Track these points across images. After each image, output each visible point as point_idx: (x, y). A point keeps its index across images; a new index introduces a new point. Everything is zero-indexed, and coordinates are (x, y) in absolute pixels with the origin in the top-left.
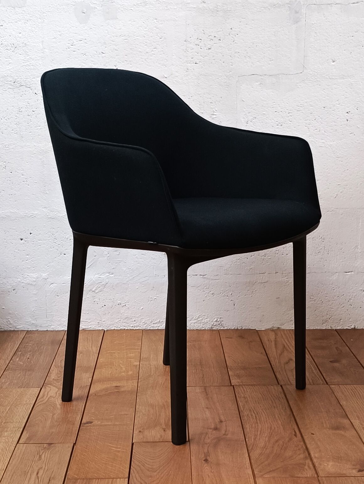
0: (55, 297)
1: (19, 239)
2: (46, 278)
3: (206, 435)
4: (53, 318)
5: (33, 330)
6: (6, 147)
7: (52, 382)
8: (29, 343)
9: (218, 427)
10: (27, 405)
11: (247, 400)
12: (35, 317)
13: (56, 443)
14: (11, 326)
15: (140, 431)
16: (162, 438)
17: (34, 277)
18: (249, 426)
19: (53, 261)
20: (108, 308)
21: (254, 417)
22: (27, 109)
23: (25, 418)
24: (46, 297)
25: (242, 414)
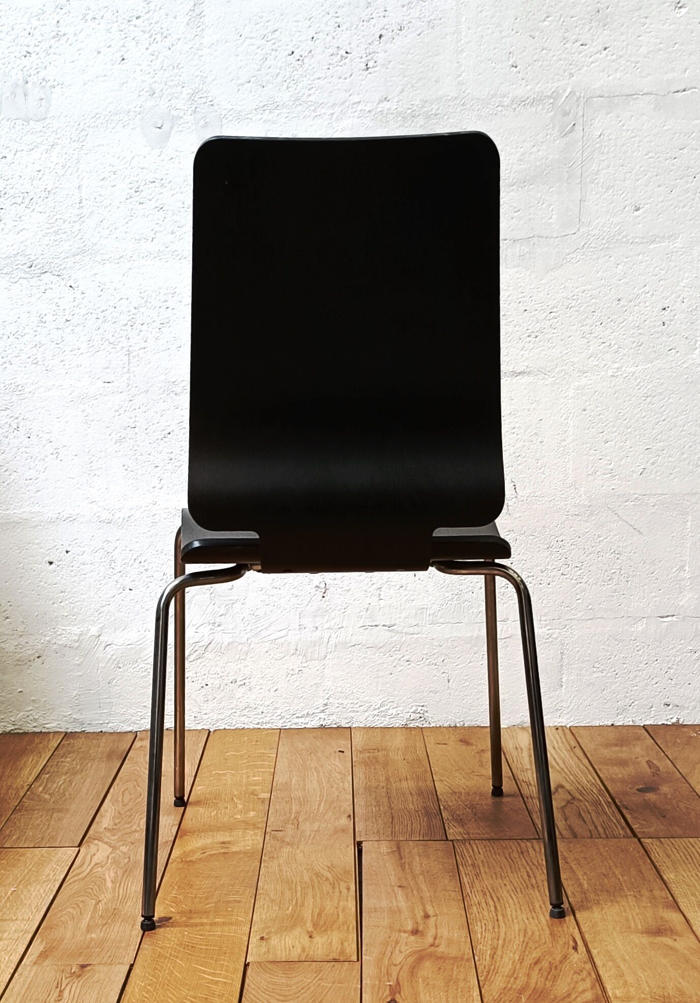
0: (114, 670)
1: (46, 563)
2: (97, 634)
3: (395, 947)
4: (111, 708)
5: (76, 732)
6: (19, 389)
7: (102, 836)
8: (66, 757)
9: (421, 928)
10: (48, 882)
11: (478, 872)
12: (79, 707)
13: (94, 965)
14: (35, 724)
15: (262, 938)
16: (305, 954)
17: (76, 633)
18: (482, 927)
19: (109, 603)
20: (212, 690)
21: (492, 908)
22: (55, 317)
23: (40, 911)
24: (98, 669)
25: (468, 901)
